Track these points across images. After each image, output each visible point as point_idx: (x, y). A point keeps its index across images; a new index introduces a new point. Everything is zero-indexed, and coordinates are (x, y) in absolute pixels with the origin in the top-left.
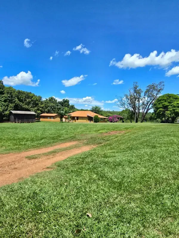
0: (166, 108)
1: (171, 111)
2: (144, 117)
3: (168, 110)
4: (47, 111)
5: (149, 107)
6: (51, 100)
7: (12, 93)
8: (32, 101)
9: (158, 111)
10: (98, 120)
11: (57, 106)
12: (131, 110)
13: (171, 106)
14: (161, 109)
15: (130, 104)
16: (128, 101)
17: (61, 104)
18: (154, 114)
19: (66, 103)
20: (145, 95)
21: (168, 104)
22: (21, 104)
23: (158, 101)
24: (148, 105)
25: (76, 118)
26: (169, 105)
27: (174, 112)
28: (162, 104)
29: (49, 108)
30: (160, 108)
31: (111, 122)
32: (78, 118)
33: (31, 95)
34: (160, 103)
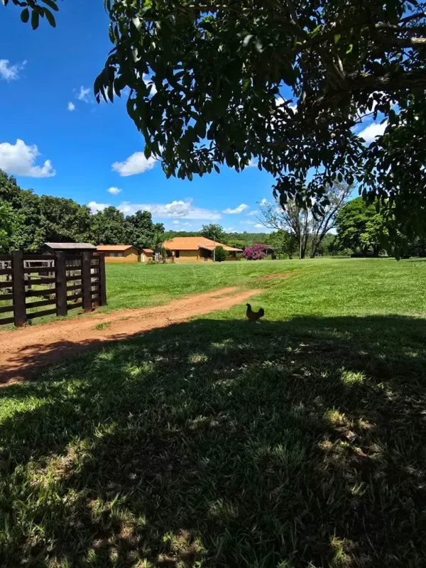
0: (361, 226)
1: (370, 233)
2: (317, 245)
3: (365, 232)
4: (104, 240)
5: (328, 225)
6: (111, 212)
7: (38, 204)
8: (76, 218)
9: (346, 233)
10: (224, 255)
11: (125, 227)
12: (289, 232)
13: (373, 221)
14: (351, 229)
15: (286, 220)
16: (283, 213)
17: (133, 223)
18: (338, 241)
19: (145, 220)
21: (366, 218)
22: (54, 226)
23: (346, 213)
24: (326, 219)
26: (368, 221)
28: (354, 218)
29: (108, 233)
30: (350, 226)
31: (250, 258)
32: (178, 253)
33: (73, 206)
34: (350, 216)
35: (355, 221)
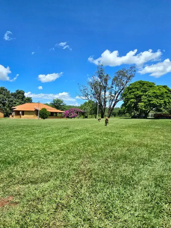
0: (139, 98)
1: (145, 103)
2: (112, 110)
3: (142, 102)
5: (118, 99)
9: (129, 103)
12: (95, 102)
13: (146, 95)
14: (132, 100)
15: (94, 95)
16: (91, 91)
18: (124, 108)
19: (20, 95)
20: (112, 84)
21: (141, 94)
24: (117, 95)
25: (21, 113)
26: (143, 95)
27: (149, 104)
28: (135, 93)
30: (132, 98)
31: (68, 117)
32: (23, 113)
34: (131, 92)
35: (135, 95)
